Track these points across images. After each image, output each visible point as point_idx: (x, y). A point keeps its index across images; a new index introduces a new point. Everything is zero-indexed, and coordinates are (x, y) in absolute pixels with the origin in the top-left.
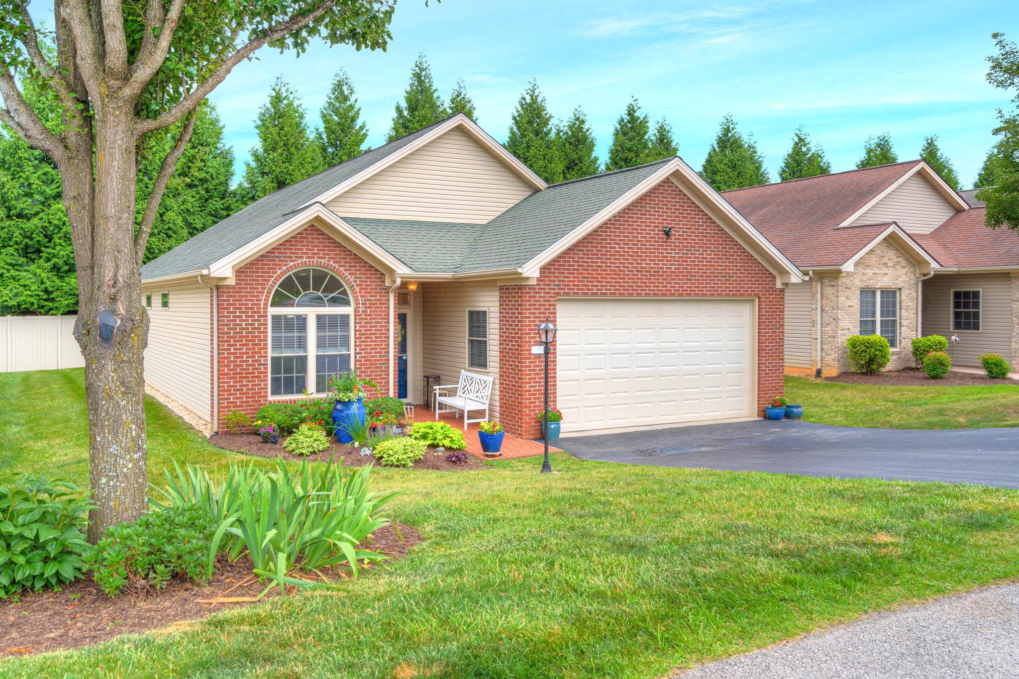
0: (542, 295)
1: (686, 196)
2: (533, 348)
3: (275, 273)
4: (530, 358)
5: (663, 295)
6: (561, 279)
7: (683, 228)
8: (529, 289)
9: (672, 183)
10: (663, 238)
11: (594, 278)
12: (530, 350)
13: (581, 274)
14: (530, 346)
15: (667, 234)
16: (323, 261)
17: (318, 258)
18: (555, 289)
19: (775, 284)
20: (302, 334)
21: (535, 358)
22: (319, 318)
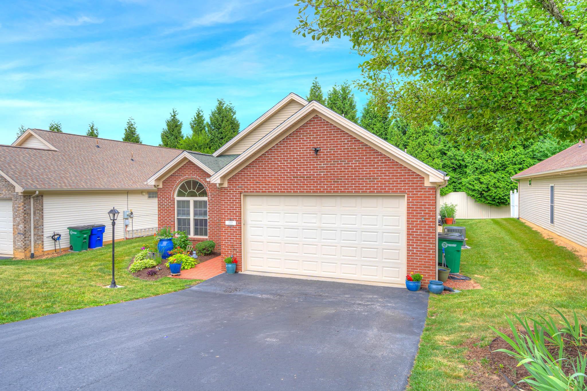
0: (232, 192)
1: (332, 125)
2: (226, 221)
3: (176, 182)
4: (225, 227)
5: (314, 192)
6: (243, 183)
7: (331, 147)
8: (224, 189)
9: (320, 118)
10: (314, 155)
11: (264, 182)
12: (225, 223)
13: (255, 180)
14: (225, 220)
15: (316, 151)
16: (194, 176)
17: (192, 175)
18: (239, 189)
19: (424, 183)
20: (189, 209)
21: (228, 227)
22: (195, 202)
